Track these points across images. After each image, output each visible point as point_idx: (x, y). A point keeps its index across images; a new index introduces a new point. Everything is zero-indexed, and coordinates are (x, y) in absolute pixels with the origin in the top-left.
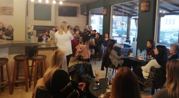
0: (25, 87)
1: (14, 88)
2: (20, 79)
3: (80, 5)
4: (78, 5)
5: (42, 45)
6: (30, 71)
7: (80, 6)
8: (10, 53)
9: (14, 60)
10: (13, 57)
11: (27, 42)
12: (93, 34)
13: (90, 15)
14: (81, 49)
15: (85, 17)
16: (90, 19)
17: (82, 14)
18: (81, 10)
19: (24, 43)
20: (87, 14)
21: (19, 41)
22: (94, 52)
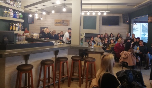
0: (79, 83)
1: (71, 82)
2: (75, 76)
3: (122, 14)
4: (120, 15)
5: (91, 49)
6: (83, 70)
7: (122, 16)
8: (69, 54)
9: (72, 59)
10: (71, 57)
11: (80, 46)
12: (137, 41)
13: (133, 24)
14: (125, 55)
15: (128, 25)
16: (133, 27)
17: (124, 22)
18: (123, 19)
19: (78, 46)
20: (129, 22)
21: (75, 45)
22: (139, 60)
